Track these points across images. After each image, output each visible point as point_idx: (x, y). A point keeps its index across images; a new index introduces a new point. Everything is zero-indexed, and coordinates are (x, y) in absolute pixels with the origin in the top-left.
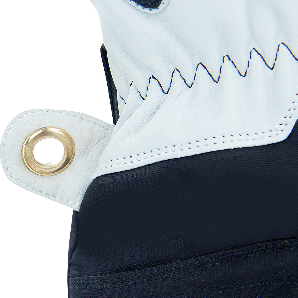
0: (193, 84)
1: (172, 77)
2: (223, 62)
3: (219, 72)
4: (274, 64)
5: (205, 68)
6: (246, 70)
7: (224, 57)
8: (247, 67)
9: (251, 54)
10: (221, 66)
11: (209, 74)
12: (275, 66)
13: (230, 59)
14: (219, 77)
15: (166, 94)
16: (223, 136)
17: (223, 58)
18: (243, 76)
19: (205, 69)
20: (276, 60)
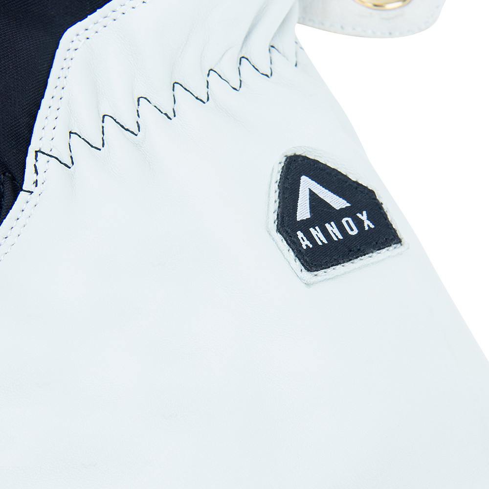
0: (208, 75)
1: (241, 81)
2: (173, 109)
3: (175, 95)
4: (103, 122)
5: (197, 98)
6: (139, 105)
7: (175, 116)
8: (138, 109)
9: (139, 126)
10: (175, 103)
11: (188, 91)
12: (102, 119)
13: (166, 114)
14: (173, 90)
15: (243, 57)
16: (144, 2)
17: (176, 114)
18: (142, 97)
19: (196, 96)
20: (103, 127)
